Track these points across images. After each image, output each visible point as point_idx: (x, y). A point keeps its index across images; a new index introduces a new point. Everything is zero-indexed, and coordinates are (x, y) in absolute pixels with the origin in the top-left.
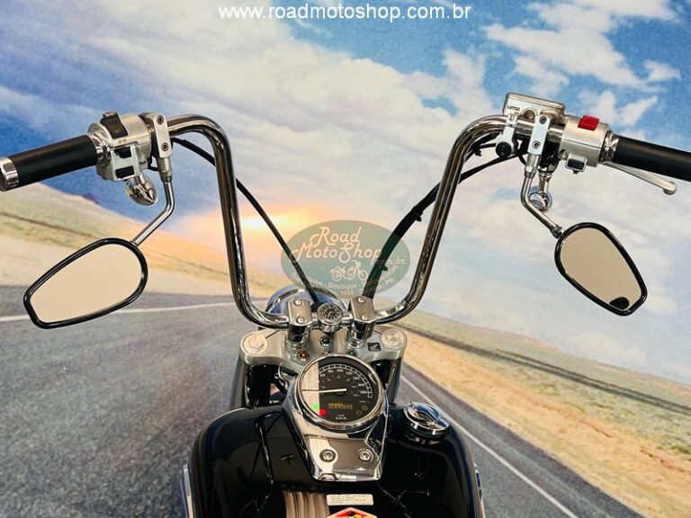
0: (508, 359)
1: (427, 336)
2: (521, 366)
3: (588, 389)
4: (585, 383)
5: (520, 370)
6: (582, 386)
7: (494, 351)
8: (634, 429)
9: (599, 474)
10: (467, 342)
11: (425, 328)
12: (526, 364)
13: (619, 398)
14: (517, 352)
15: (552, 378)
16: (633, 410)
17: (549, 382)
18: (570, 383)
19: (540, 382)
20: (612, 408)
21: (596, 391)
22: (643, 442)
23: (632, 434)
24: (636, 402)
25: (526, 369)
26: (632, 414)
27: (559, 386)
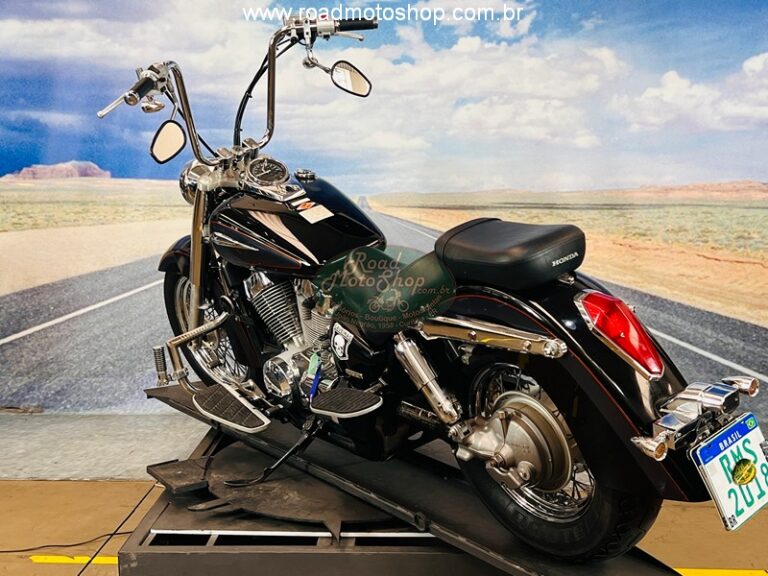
0: (501, 207)
1: (444, 208)
2: (510, 210)
3: (560, 211)
4: (557, 208)
5: (512, 213)
6: (555, 211)
7: (490, 205)
8: (602, 230)
9: (589, 267)
10: (471, 204)
11: (442, 204)
12: (514, 208)
13: (584, 212)
14: (505, 201)
15: (534, 211)
16: (596, 217)
17: (533, 215)
18: (547, 211)
19: (527, 216)
20: (582, 220)
21: (566, 212)
22: (612, 237)
23: (602, 234)
24: (596, 211)
25: (514, 211)
26: (597, 220)
27: (540, 215)
